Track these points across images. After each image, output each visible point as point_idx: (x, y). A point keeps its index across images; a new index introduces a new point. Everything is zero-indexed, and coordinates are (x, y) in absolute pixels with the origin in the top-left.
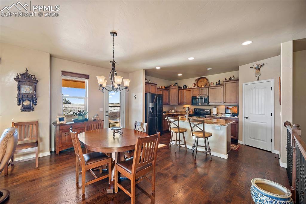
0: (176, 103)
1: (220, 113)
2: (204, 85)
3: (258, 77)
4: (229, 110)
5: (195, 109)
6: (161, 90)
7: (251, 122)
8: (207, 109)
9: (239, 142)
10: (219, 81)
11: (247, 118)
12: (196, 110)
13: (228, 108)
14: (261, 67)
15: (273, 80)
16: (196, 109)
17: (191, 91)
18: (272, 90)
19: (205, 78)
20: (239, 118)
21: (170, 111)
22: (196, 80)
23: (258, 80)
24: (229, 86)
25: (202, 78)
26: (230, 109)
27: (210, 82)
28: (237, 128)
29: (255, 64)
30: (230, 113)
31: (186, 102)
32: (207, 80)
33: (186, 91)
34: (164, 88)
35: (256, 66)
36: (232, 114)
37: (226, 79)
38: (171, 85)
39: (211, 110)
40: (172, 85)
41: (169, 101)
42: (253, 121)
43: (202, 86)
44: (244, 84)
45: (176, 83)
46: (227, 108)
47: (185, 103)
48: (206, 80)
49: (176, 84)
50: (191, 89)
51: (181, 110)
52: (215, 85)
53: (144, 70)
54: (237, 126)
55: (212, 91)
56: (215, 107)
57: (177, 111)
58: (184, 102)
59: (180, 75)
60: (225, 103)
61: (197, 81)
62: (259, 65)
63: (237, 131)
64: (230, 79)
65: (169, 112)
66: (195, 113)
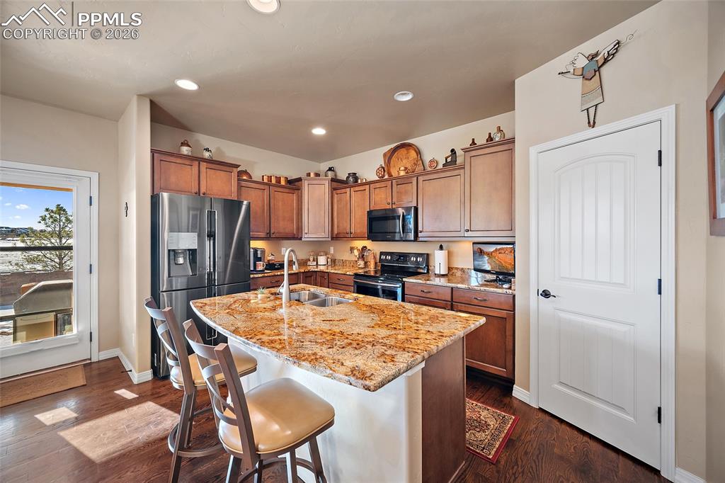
0: (323, 235)
1: (457, 269)
2: (406, 168)
3: (592, 111)
4: (486, 258)
5: (382, 253)
6: (262, 187)
7: (563, 315)
8: (418, 255)
9: (518, 392)
10: (453, 151)
11: (546, 294)
12: (383, 257)
13: (481, 252)
14: (606, 61)
15: (668, 113)
16: (386, 254)
17: (367, 190)
18: (660, 164)
19: (410, 145)
20: (516, 293)
21: (311, 259)
22: (385, 155)
23: (592, 124)
24: (483, 167)
25: (403, 146)
26: (489, 254)
27: (427, 158)
28: (509, 333)
29: (578, 56)
30: (488, 267)
31: (353, 231)
32: (418, 152)
33: (353, 193)
34: (283, 183)
35: (583, 62)
36: (497, 273)
37: (473, 143)
38: (309, 175)
39: (431, 258)
40: (312, 175)
41: (300, 228)
42: (566, 309)
43: (399, 173)
44: (533, 151)
45: (330, 169)
46: (479, 253)
47: (351, 233)
48: (413, 154)
49: (330, 173)
50: (368, 186)
51: (344, 258)
52: (440, 166)
53: (141, 96)
54: (509, 327)
55: (430, 188)
56: (441, 248)
57: (334, 261)
58: (348, 231)
59: (319, 131)
60: (470, 234)
61: (390, 156)
62: (597, 54)
63: (511, 348)
64: (490, 139)
65: (309, 263)
66: (383, 266)
